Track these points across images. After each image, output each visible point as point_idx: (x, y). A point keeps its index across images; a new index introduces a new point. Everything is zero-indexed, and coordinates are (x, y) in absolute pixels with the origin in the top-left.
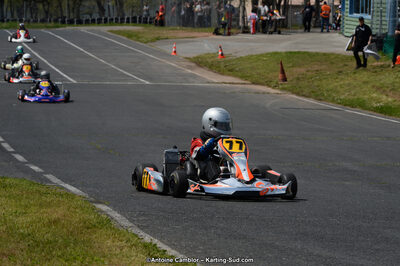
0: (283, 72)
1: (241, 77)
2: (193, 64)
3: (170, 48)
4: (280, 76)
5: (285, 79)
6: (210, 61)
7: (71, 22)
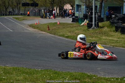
0: (48, 28)
1: (39, 29)
2: (29, 26)
3: (25, 22)
4: (48, 29)
5: (49, 30)
6: (34, 25)
7: (3, 15)
